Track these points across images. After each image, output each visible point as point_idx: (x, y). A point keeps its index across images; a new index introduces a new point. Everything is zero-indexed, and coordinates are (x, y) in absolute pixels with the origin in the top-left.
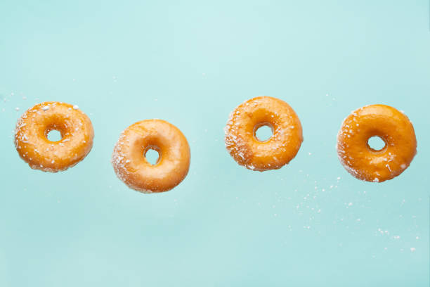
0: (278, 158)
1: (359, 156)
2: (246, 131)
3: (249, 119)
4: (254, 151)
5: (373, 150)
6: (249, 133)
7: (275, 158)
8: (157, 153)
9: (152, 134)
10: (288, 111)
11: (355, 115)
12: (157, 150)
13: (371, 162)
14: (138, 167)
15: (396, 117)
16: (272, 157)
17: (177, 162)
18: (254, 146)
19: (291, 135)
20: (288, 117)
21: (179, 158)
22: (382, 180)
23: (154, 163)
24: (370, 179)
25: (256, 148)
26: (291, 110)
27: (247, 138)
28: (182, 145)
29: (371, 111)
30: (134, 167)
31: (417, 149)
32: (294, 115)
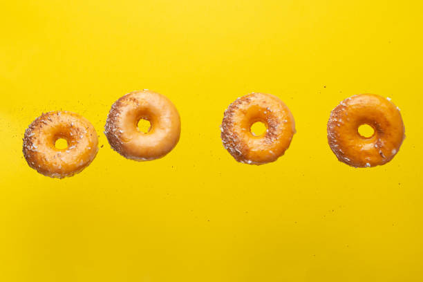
0: (274, 151)
1: (350, 144)
2: (242, 127)
3: (243, 115)
4: (250, 146)
5: (363, 138)
6: (244, 129)
7: (271, 152)
8: (148, 122)
9: (143, 104)
10: (281, 106)
11: (344, 104)
12: (149, 120)
13: (363, 149)
14: (131, 137)
15: (384, 105)
16: (268, 151)
17: (168, 130)
18: (250, 141)
19: (284, 128)
20: (281, 112)
21: (170, 126)
22: (373, 165)
23: (146, 132)
24: (362, 165)
25: (252, 143)
26: (283, 105)
27: (243, 133)
28: (172, 113)
29: (359, 100)
30: (127, 137)
31: (406, 133)
32: (286, 110)
